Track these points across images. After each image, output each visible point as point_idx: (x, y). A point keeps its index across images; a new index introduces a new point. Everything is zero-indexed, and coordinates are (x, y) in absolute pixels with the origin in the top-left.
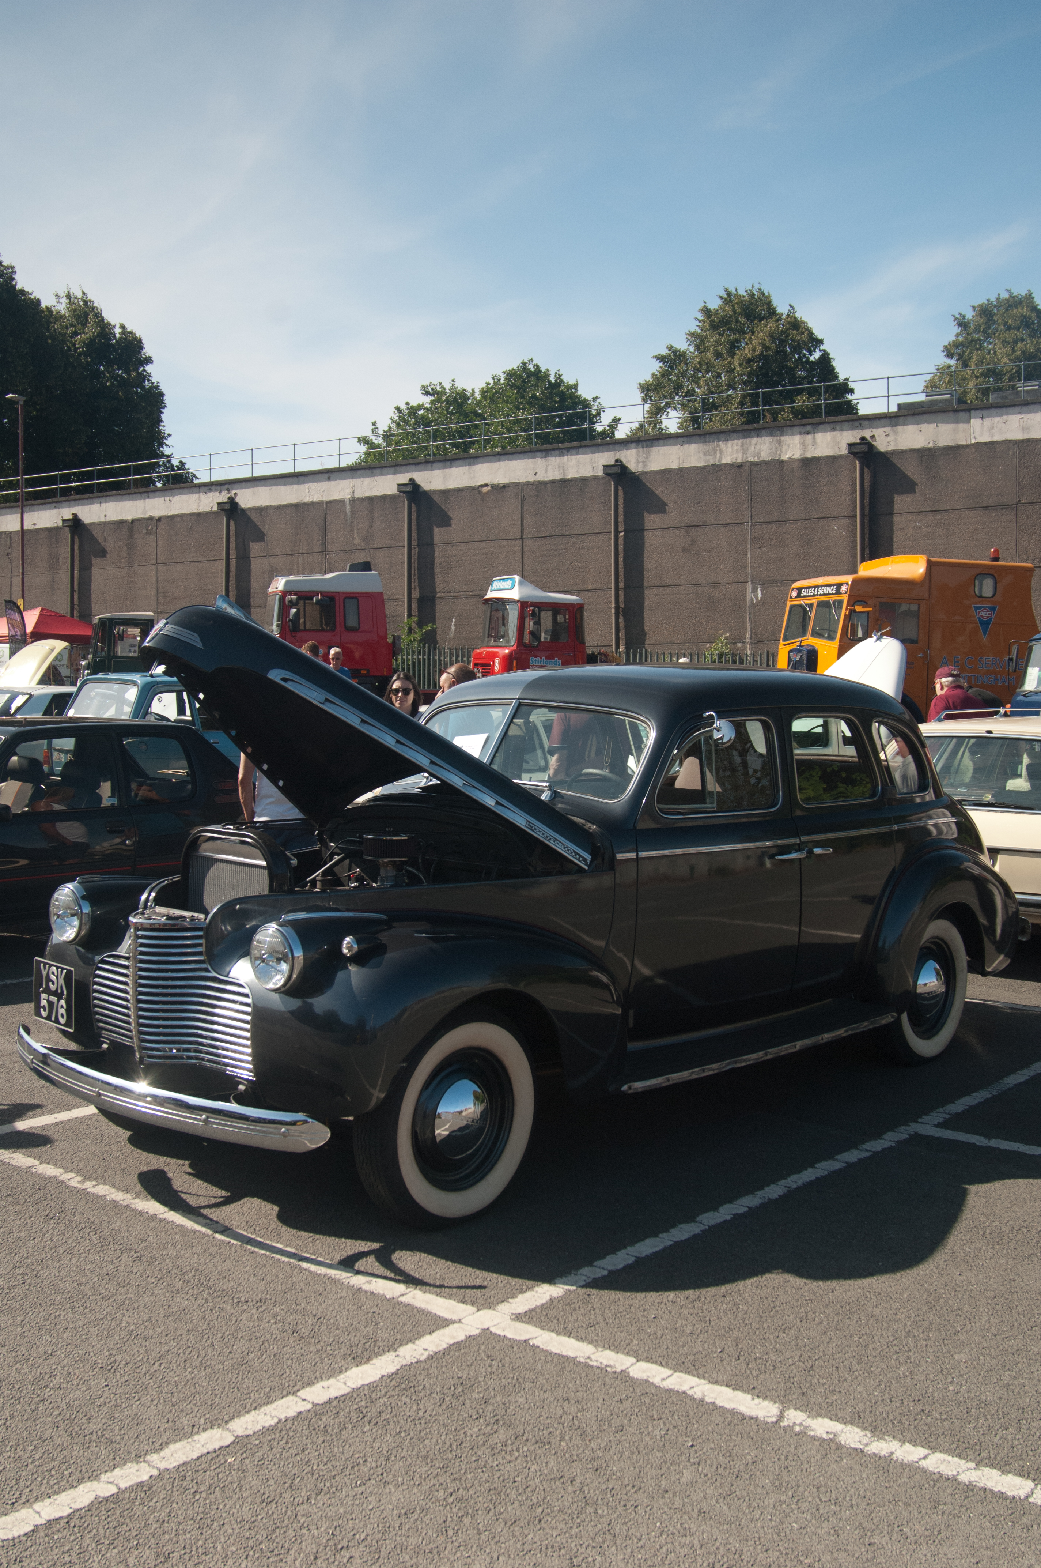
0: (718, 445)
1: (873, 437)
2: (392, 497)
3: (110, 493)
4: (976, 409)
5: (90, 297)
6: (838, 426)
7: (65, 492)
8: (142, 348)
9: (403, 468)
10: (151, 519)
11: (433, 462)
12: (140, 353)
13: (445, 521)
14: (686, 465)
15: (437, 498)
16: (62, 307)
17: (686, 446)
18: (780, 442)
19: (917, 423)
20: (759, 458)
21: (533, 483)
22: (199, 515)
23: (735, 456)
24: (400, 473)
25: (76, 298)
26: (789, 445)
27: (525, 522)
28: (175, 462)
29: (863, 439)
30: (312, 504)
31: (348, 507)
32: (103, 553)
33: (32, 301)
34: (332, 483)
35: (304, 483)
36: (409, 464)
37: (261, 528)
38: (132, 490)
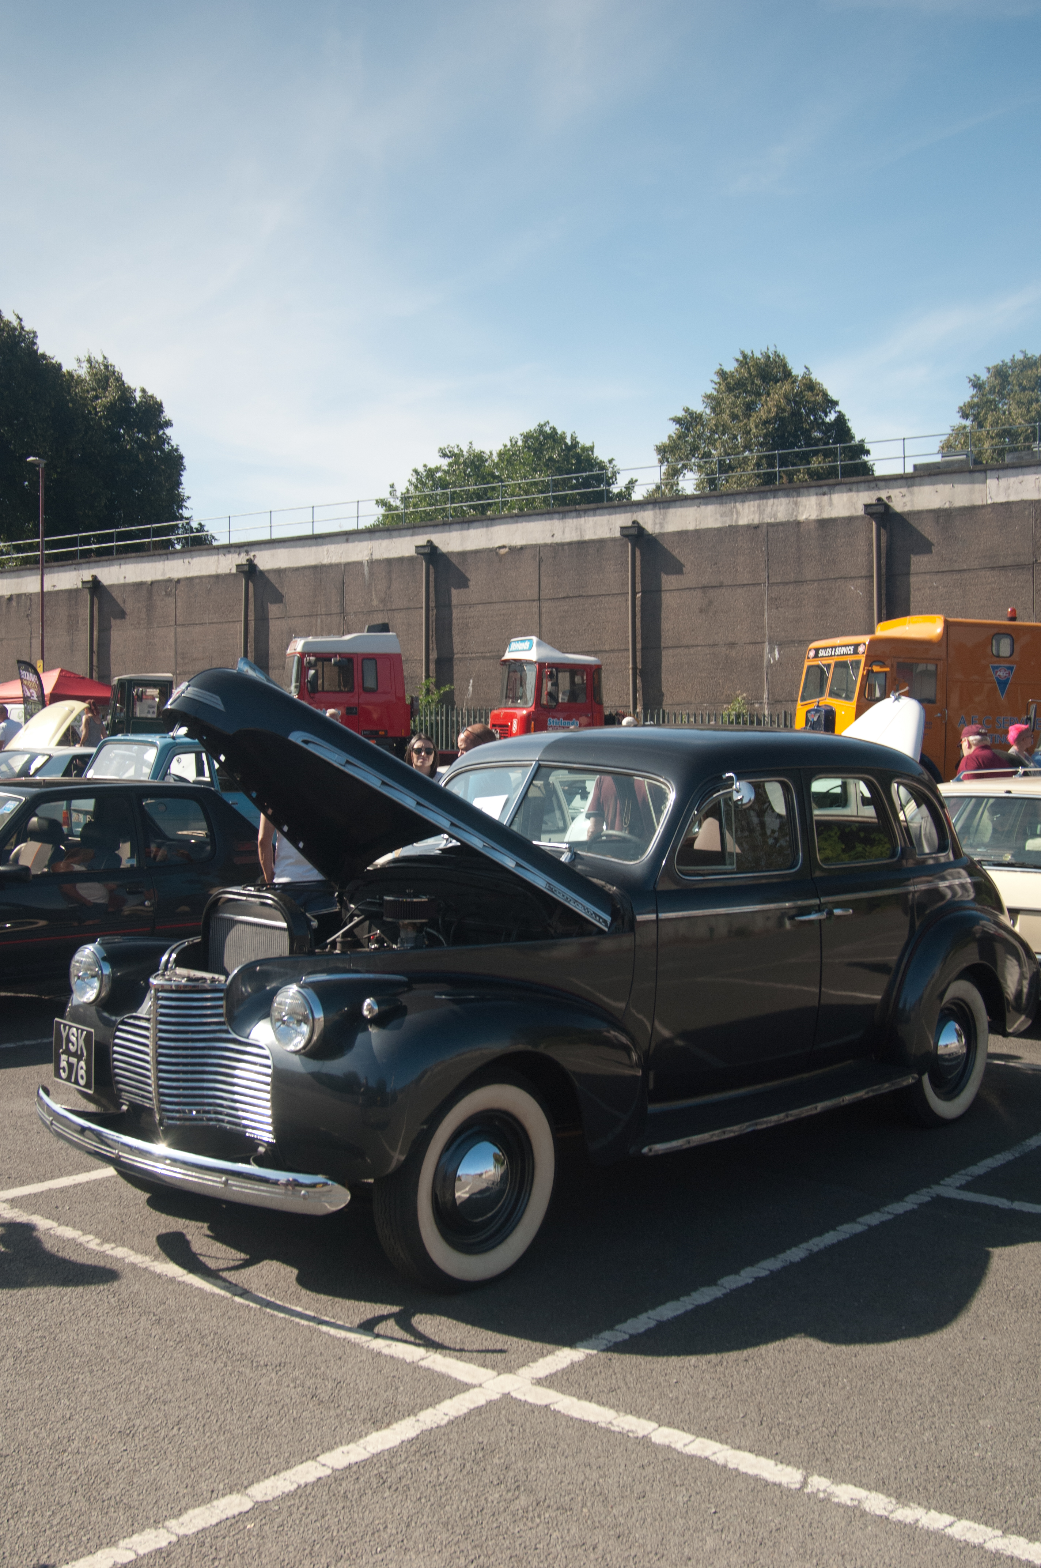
0: (735, 507)
1: (889, 498)
2: (411, 559)
3: (129, 555)
4: (992, 469)
5: (111, 361)
6: (854, 487)
7: (85, 554)
8: (162, 412)
9: (421, 530)
10: (170, 580)
11: (450, 524)
12: (160, 416)
13: (463, 582)
14: (703, 526)
15: (454, 560)
16: (82, 371)
17: (703, 507)
18: (796, 504)
19: (933, 484)
20: (775, 519)
21: (551, 545)
22: (217, 577)
23: (751, 517)
24: (418, 534)
25: (97, 362)
26: (805, 506)
27: (542, 583)
28: (194, 525)
29: (879, 499)
30: (331, 566)
31: (366, 569)
32: (122, 614)
33: (53, 365)
34: (350, 545)
35: (322, 544)
36: (427, 526)
37: (280, 590)
38: (152, 552)
